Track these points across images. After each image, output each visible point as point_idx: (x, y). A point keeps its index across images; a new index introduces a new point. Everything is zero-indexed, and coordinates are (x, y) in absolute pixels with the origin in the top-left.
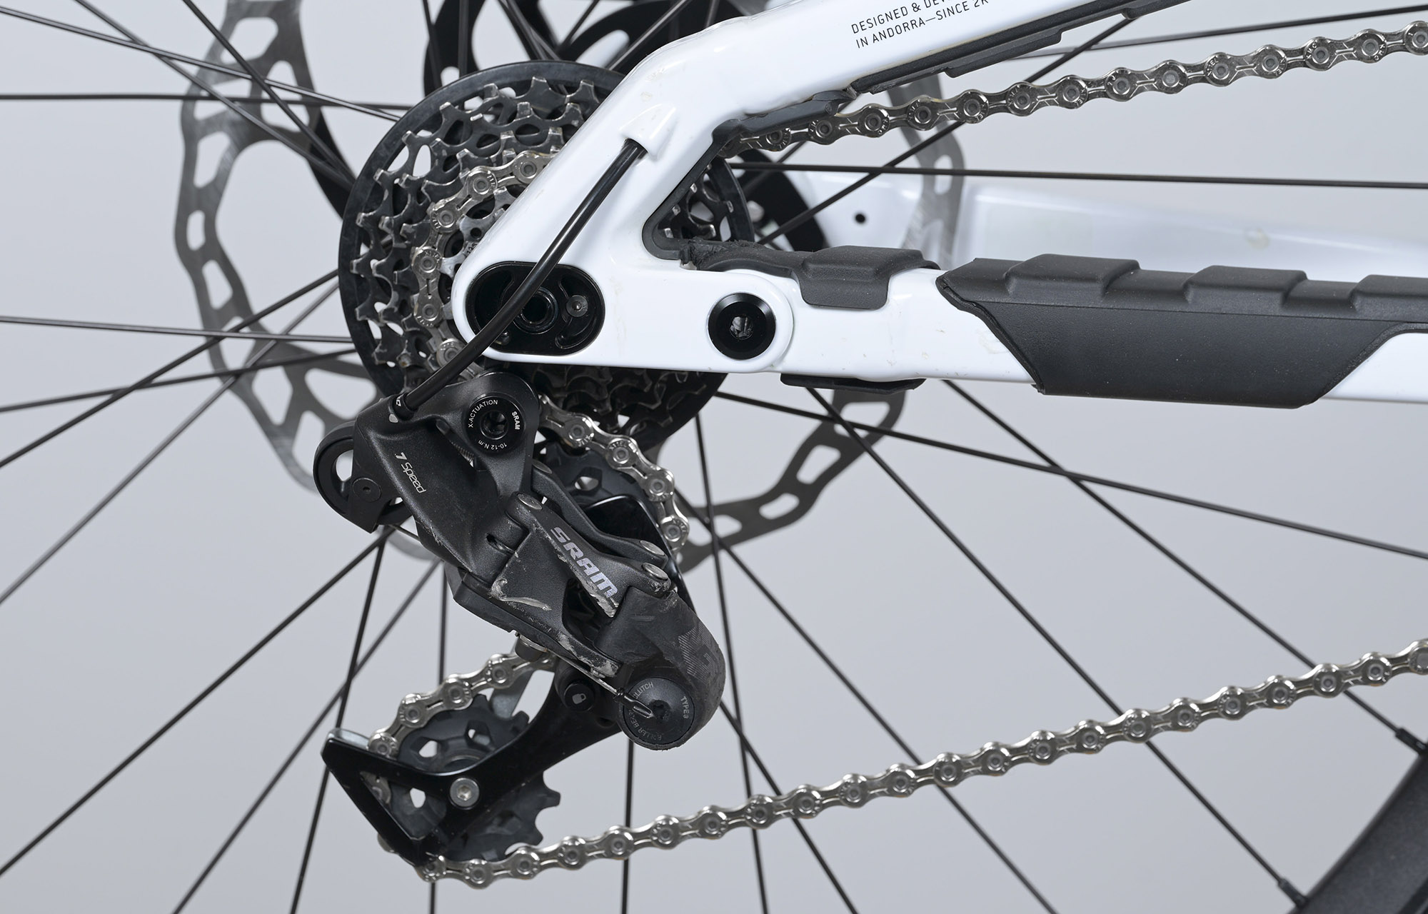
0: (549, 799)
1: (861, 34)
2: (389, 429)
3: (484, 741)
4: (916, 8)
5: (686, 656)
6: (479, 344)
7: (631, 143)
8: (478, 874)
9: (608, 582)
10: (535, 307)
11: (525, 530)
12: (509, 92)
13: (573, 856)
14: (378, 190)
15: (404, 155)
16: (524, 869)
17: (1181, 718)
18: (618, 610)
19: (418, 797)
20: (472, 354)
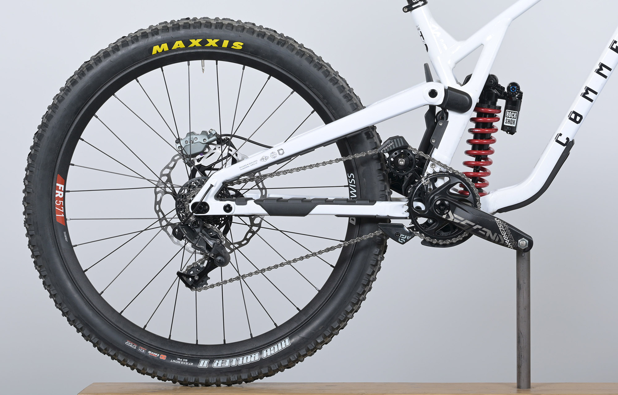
0: (208, 278)
1: (241, 169)
2: (182, 225)
3: (199, 271)
4: (248, 165)
5: (223, 253)
6: (193, 213)
7: (211, 185)
8: (199, 290)
9: (212, 243)
10: (200, 208)
11: (200, 237)
12: (197, 181)
13: (212, 286)
14: (180, 195)
15: (183, 190)
16: (206, 288)
17: (295, 261)
18: (213, 247)
19: (190, 279)
20: (192, 214)
